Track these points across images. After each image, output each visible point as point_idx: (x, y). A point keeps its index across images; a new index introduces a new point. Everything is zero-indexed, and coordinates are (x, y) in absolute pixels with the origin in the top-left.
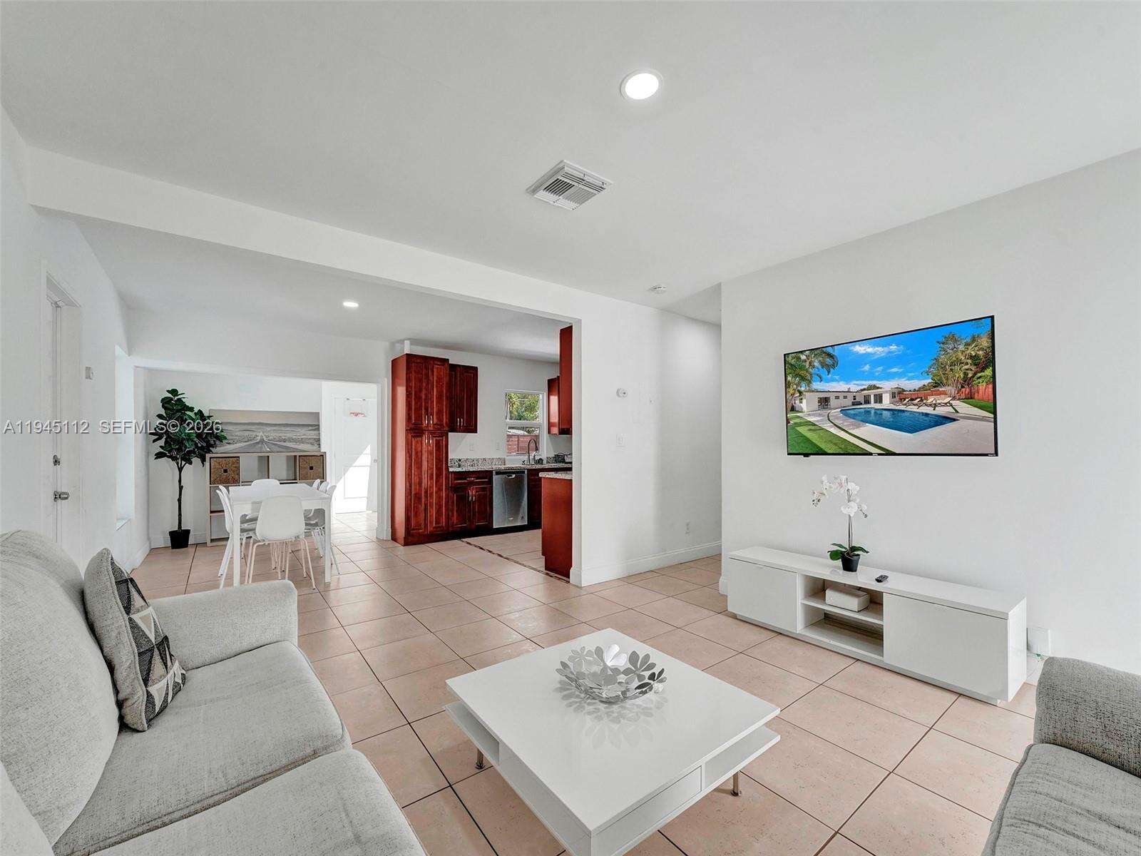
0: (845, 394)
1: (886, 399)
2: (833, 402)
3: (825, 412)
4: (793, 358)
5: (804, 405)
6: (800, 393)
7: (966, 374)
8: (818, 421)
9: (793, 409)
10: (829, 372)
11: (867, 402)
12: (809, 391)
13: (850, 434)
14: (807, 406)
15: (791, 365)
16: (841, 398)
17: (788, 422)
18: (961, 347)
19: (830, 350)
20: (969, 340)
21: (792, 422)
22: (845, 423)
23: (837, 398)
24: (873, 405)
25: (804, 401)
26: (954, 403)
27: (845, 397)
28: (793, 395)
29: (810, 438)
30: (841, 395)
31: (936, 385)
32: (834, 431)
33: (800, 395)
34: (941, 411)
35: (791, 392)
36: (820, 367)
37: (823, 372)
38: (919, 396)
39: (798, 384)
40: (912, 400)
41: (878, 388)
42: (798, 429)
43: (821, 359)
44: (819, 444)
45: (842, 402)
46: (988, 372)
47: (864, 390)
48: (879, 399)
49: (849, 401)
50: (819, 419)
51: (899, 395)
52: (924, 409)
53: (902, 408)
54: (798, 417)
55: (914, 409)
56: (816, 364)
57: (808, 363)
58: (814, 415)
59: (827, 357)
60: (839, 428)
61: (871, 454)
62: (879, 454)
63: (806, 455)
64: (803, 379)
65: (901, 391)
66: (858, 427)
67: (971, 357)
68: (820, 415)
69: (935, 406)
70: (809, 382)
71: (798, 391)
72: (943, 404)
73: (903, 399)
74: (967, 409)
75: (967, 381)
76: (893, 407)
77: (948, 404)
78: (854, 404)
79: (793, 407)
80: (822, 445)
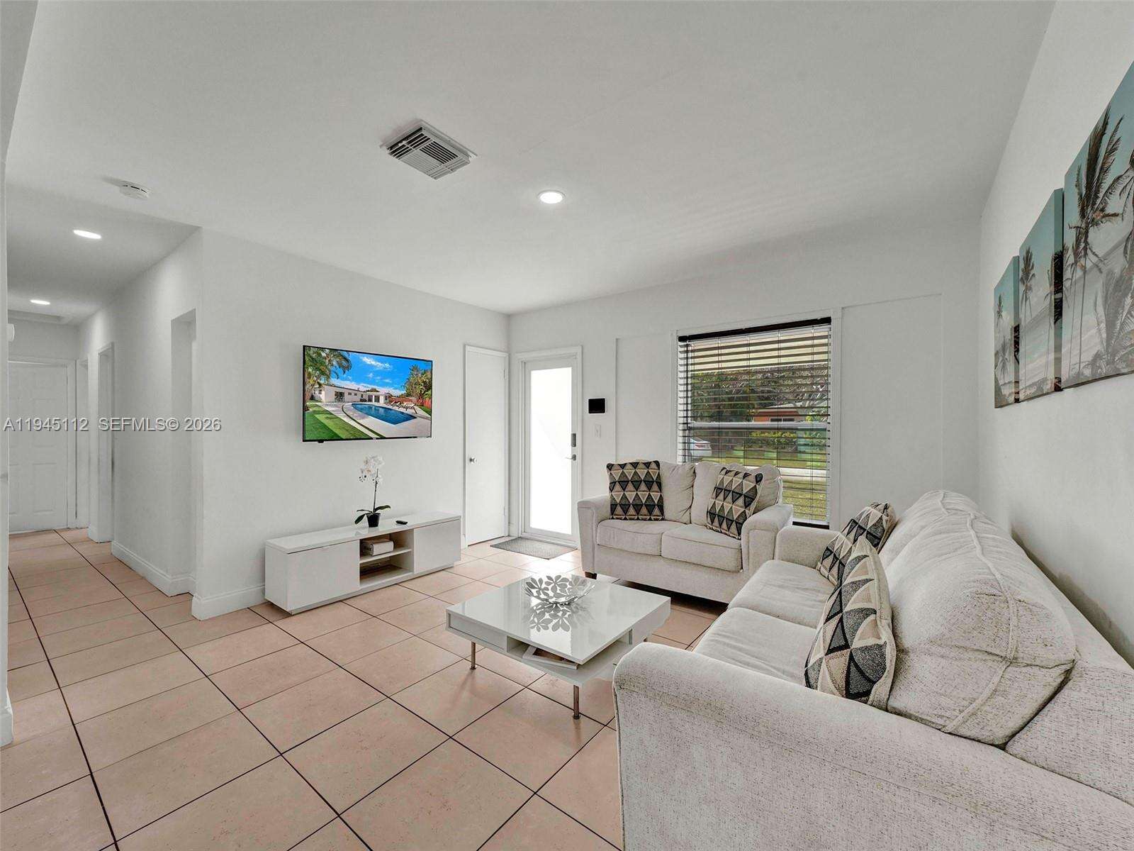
0: (356, 392)
1: (382, 399)
2: (346, 397)
3: (340, 404)
4: (314, 353)
5: (323, 396)
6: (320, 385)
7: (421, 391)
8: (333, 411)
9: (312, 398)
10: (344, 372)
11: (370, 400)
12: (327, 385)
13: (359, 423)
14: (325, 397)
15: (312, 358)
16: (353, 394)
17: (305, 409)
18: (420, 375)
19: (345, 354)
20: (423, 371)
21: (311, 410)
22: (355, 414)
23: (350, 394)
24: (373, 403)
25: (323, 392)
26: (416, 407)
27: (356, 395)
28: (313, 385)
29: (327, 424)
30: (353, 393)
31: (408, 395)
32: (346, 420)
33: (319, 387)
34: (410, 412)
35: (312, 382)
36: (338, 367)
37: (340, 371)
38: (399, 400)
39: (318, 377)
40: (396, 402)
41: (377, 391)
42: (317, 416)
43: (338, 360)
44: (334, 430)
45: (353, 398)
46: (429, 392)
47: (368, 391)
48: (377, 399)
49: (358, 398)
50: (334, 409)
51: (389, 398)
52: (402, 410)
53: (391, 407)
54: (317, 406)
55: (396, 408)
56: (334, 363)
57: (327, 361)
58: (330, 405)
59: (343, 359)
60: (350, 418)
61: (372, 439)
62: (377, 439)
63: (321, 441)
64: (323, 373)
65: (390, 396)
66: (363, 418)
67: (424, 382)
68: (336, 406)
69: (407, 408)
70: (328, 377)
71: (318, 383)
72: (410, 407)
73: (391, 402)
74: (420, 412)
75: (421, 396)
76: (385, 406)
77: (412, 408)
78: (361, 400)
79: (312, 396)
80: (337, 431)
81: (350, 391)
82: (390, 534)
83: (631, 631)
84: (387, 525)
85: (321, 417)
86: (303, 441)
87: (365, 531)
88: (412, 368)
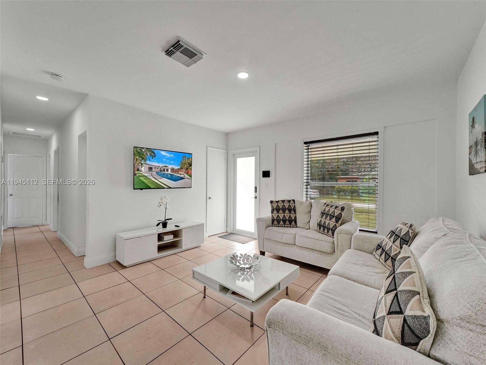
0: (158, 167)
1: (169, 170)
2: (153, 169)
3: (151, 173)
4: (139, 149)
5: (143, 169)
6: (142, 164)
7: (187, 167)
8: (147, 176)
9: (138, 170)
10: (153, 158)
11: (164, 171)
12: (145, 164)
13: (159, 181)
14: (144, 169)
15: (138, 152)
16: (156, 168)
17: (135, 175)
18: (186, 160)
19: (153, 150)
20: (188, 158)
21: (137, 175)
22: (158, 177)
23: (155, 168)
24: (166, 172)
25: (143, 167)
26: (185, 174)
27: (158, 168)
28: (138, 164)
29: (144, 181)
30: (157, 167)
31: (181, 168)
32: (153, 179)
33: (141, 165)
34: (182, 176)
35: (138, 163)
36: (150, 156)
37: (151, 158)
38: (177, 171)
39: (141, 160)
40: (176, 172)
41: (167, 167)
42: (140, 178)
43: (150, 153)
44: (148, 184)
45: (156, 170)
46: (191, 167)
47: (163, 167)
48: (167, 170)
49: (159, 170)
50: (148, 175)
51: (173, 170)
52: (178, 175)
53: (173, 174)
54: (140, 173)
55: (176, 174)
56: (148, 154)
57: (145, 153)
58: (147, 173)
59: (153, 153)
60: (155, 179)
61: (165, 188)
62: (167, 188)
63: (142, 189)
64: (143, 159)
65: (173, 169)
66: (161, 179)
67: (188, 163)
68: (149, 173)
69: (181, 174)
70: (145, 161)
71: (141, 163)
72: (182, 174)
73: (173, 171)
74: (186, 176)
75: (187, 169)
76: (171, 173)
77: (183, 174)
78: (160, 171)
79: (138, 169)
80: (149, 185)
81: (155, 167)
82: (172, 231)
83: (279, 284)
84: (171, 227)
85: (142, 178)
86: (134, 189)
87: (161, 230)
88: (183, 157)
